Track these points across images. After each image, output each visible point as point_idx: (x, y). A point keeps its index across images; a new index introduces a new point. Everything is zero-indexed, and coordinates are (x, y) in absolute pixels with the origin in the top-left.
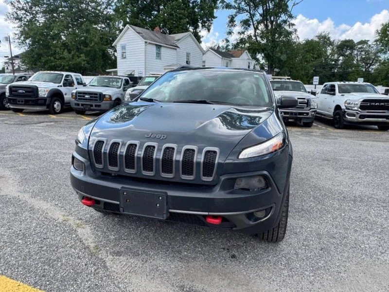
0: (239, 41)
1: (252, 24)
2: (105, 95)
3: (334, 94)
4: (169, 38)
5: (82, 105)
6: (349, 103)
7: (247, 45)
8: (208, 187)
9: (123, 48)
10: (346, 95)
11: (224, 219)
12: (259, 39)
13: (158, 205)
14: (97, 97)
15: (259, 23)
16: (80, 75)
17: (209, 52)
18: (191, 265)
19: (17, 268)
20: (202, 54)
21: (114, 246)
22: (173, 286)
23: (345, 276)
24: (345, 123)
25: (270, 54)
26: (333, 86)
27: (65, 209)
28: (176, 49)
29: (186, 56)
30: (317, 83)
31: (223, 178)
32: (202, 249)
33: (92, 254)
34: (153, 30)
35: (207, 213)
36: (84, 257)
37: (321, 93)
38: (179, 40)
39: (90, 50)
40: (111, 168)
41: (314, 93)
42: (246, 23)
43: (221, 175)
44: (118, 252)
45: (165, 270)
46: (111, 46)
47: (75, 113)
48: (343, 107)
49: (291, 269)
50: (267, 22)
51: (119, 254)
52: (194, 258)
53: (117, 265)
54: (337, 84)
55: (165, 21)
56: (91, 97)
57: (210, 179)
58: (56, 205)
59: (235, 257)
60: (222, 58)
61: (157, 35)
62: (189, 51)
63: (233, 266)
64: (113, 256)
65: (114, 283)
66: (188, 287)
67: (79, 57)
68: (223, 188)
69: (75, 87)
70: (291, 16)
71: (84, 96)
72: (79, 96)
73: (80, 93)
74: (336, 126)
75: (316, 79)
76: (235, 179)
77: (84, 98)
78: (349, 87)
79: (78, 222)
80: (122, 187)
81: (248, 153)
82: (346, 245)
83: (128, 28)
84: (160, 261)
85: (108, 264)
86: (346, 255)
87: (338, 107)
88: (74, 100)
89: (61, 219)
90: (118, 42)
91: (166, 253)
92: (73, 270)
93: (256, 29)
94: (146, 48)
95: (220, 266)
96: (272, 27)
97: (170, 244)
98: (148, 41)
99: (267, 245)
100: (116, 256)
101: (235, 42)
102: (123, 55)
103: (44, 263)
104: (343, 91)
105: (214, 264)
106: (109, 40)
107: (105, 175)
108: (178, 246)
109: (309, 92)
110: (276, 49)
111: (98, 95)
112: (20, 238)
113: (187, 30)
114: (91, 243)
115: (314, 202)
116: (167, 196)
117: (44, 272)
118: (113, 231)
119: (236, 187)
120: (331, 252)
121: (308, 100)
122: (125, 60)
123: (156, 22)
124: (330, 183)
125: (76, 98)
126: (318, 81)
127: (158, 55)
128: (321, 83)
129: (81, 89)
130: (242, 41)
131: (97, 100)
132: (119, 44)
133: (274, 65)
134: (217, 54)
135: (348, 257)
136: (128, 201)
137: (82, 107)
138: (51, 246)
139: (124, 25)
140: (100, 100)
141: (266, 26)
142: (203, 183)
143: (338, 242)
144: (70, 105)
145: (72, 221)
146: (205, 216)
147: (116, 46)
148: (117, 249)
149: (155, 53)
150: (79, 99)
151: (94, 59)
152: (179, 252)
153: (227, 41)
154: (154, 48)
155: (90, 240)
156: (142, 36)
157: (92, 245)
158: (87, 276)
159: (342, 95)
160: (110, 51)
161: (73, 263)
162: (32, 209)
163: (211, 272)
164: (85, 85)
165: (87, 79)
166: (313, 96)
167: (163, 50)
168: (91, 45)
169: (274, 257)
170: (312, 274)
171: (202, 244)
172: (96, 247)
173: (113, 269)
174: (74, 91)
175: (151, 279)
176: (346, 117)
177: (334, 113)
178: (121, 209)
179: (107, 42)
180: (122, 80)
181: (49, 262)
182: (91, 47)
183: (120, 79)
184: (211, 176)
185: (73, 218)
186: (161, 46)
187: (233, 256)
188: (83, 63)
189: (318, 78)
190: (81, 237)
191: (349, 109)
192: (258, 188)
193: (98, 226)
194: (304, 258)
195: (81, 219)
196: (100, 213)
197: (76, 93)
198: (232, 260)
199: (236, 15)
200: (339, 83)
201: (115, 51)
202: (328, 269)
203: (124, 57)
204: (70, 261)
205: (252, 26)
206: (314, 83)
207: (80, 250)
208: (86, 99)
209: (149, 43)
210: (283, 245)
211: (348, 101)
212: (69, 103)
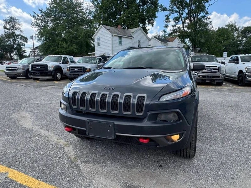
0: (172, 31)
1: (181, 19)
2: (87, 68)
3: (238, 63)
4: (127, 31)
5: (73, 75)
6: (249, 69)
7: (178, 34)
8: (140, 119)
9: (99, 39)
10: (246, 63)
11: (151, 140)
12: (186, 29)
13: (109, 130)
14: (82, 70)
15: (186, 19)
16: (72, 57)
17: (153, 39)
18: (133, 170)
19: (28, 168)
20: (148, 40)
21: (86, 157)
22: (120, 182)
23: (237, 181)
24: (246, 82)
25: (194, 38)
26: (237, 57)
27: (59, 136)
28: (131, 38)
29: (138, 42)
30: (226, 56)
31: (149, 113)
32: (140, 161)
33: (72, 162)
34: (117, 27)
35: (139, 136)
36: (67, 163)
37: (229, 62)
38: (133, 33)
39: (79, 42)
40: (81, 108)
41: (223, 63)
42: (177, 20)
43: (148, 112)
44: (88, 161)
45: (116, 173)
46: (92, 39)
47: (69, 80)
48: (244, 71)
49: (199, 175)
50: (191, 18)
51: (88, 162)
52: (135, 167)
53: (86, 169)
54: (239, 56)
55: (124, 21)
56: (78, 70)
57: (141, 114)
58: (53, 133)
59: (161, 167)
60: (162, 43)
61: (119, 30)
62: (140, 39)
63: (159, 172)
64: (85, 163)
65: (84, 179)
66: (130, 183)
67: (72, 46)
68: (150, 120)
69: (69, 64)
70: (207, 13)
71: (74, 69)
72: (71, 69)
73: (72, 67)
74: (240, 84)
75: (225, 54)
76: (158, 114)
77: (74, 70)
78: (246, 58)
79: (65, 143)
80: (88, 120)
82: (239, 162)
83: (101, 27)
84: (114, 168)
85: (81, 168)
86: (239, 168)
87: (241, 72)
88: (68, 72)
89: (56, 141)
90: (95, 35)
91: (117, 163)
92: (60, 170)
93: (183, 23)
94: (112, 39)
95: (151, 172)
96: (194, 21)
97: (121, 157)
98: (114, 34)
99: (183, 160)
100: (87, 163)
101: (170, 32)
102: (98, 44)
103: (44, 166)
104: (244, 60)
105: (147, 170)
106: (90, 35)
108: (125, 158)
109: (220, 62)
110: (198, 35)
112: (31, 151)
113: (139, 26)
114: (72, 155)
115: (219, 134)
116: (114, 125)
117: (44, 171)
118: (86, 149)
119: (158, 119)
120: (228, 166)
121: (219, 67)
122: (99, 47)
123: (119, 22)
124: (231, 121)
125: (69, 71)
126: (227, 54)
127: (120, 43)
128: (228, 56)
129: (73, 65)
130: (175, 31)
131: (82, 72)
132: (96, 37)
133: (196, 46)
134: (158, 40)
135: (240, 169)
136: (91, 128)
137: (73, 76)
138: (48, 156)
139: (99, 26)
140: (84, 71)
141: (191, 21)
142: (137, 117)
143: (234, 159)
144: (66, 75)
145: (62, 142)
146: (138, 138)
147: (94, 38)
148: (88, 159)
149: (118, 42)
150: (71, 71)
151: (81, 46)
152: (126, 162)
153: (165, 32)
154: (118, 38)
155: (72, 154)
156: (110, 32)
157: (73, 157)
158: (68, 174)
159: (243, 63)
160: (91, 41)
161: (60, 166)
162: (40, 135)
163: (145, 175)
164: (75, 63)
165: (76, 59)
166: (222, 65)
167: (123, 39)
168: (79, 39)
169: (188, 167)
170: (213, 179)
171: (141, 158)
172: (75, 158)
173: (84, 171)
174: (69, 66)
175: (107, 178)
176: (246, 78)
177: (238, 76)
178: (87, 133)
179: (89, 36)
180: (97, 58)
181: (47, 166)
182: (79, 40)
184: (142, 112)
185: (63, 140)
186: (122, 37)
187: (161, 166)
188: (75, 50)
189: (227, 52)
190: (66, 151)
191: (249, 73)
192: (173, 120)
193: (77, 146)
194: (209, 169)
195: (67, 141)
196: (79, 138)
197: (70, 68)
198: (160, 168)
199: (170, 15)
200: (241, 55)
201: (94, 41)
202: (225, 176)
203: (99, 45)
204: (59, 165)
205: (181, 21)
206: (224, 56)
207: (65, 159)
208: (75, 71)
209: (115, 36)
210: (195, 160)
211: (248, 67)
212: (66, 74)
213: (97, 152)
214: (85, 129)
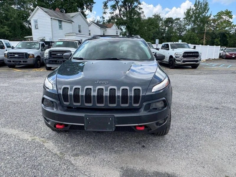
0: (110, 18)
1: (118, 7)
2: (29, 54)
3: (168, 50)
4: (67, 16)
5: (13, 61)
6: (177, 54)
7: (116, 20)
8: (137, 110)
9: (36, 21)
10: (175, 49)
11: (145, 126)
12: (122, 17)
13: (109, 123)
14: (24, 56)
15: (122, 6)
16: (8, 41)
17: (92, 25)
18: (122, 155)
19: (14, 175)
20: (88, 26)
21: (72, 151)
22: (117, 168)
23: (201, 148)
24: (176, 66)
25: (130, 26)
26: (168, 45)
27: (30, 132)
28: (72, 23)
29: (78, 27)
30: (158, 43)
31: (145, 104)
32: (125, 145)
33: (60, 158)
34: (55, 10)
35: (137, 125)
36: (56, 160)
37: (161, 49)
38: (73, 17)
39: (11, 23)
40: (75, 104)
41: (158, 49)
42: (114, 7)
43: (143, 103)
44: (76, 154)
45: (109, 160)
46: (27, 20)
47: (7, 67)
48: (174, 57)
49: (175, 149)
50: (126, 7)
51: (77, 155)
52: (123, 151)
53: (80, 162)
54: (169, 43)
55: (62, 4)
56: (19, 56)
57: (138, 105)
58: (22, 130)
59: (144, 147)
60: (101, 29)
61: (58, 13)
62: (80, 24)
63: (144, 152)
64: (74, 157)
65: (82, 173)
66: (125, 167)
67: (3, 28)
68: (145, 110)
69: (5, 49)
70: (140, 4)
71: (14, 56)
72: (10, 55)
73: (11, 53)
74: (171, 67)
75: (157, 41)
76: (150, 104)
77: (14, 57)
78: (175, 45)
79: (42, 139)
80: (85, 115)
81: (155, 88)
82: (197, 132)
83: (38, 9)
84: (104, 156)
85: (73, 162)
86: (198, 137)
87: (171, 57)
88: (6, 58)
89: (30, 139)
90: (31, 18)
91: (105, 150)
92: (52, 169)
93: (120, 10)
94: (51, 22)
95: (138, 153)
96: (129, 9)
97: (106, 145)
98: (53, 18)
99: (158, 138)
100: (76, 156)
101: (108, 19)
102: (36, 27)
103: (31, 168)
104: (173, 47)
105: (134, 152)
106: (25, 16)
107: (69, 109)
108: (111, 145)
109: (155, 49)
110: (133, 23)
111: (25, 55)
112: (7, 155)
113: (77, 11)
115: (174, 111)
116: (115, 117)
117: (34, 174)
118: (68, 142)
119: (151, 108)
120: (191, 137)
121: (156, 53)
122: (37, 30)
123: (56, 5)
124: (178, 99)
125: (8, 57)
126: (158, 42)
127: (60, 27)
128: (160, 43)
129: (11, 50)
130: (112, 18)
131: (24, 58)
132: (32, 19)
133: (132, 33)
134: (99, 27)
135: (200, 138)
136: (90, 123)
137: (14, 63)
138: (31, 157)
139: (35, 6)
140: (26, 58)
141: (126, 9)
142: (134, 108)
143: (193, 131)
144: (4, 62)
145: (38, 139)
146: (135, 126)
147: (30, 21)
148: (75, 152)
149: (58, 26)
150: (10, 57)
151: (14, 29)
152: (113, 149)
153: (104, 18)
154: (57, 22)
155: (56, 150)
156: (49, 14)
157: (58, 152)
158: (63, 171)
159: (173, 50)
160: (27, 25)
161: (50, 165)
162: (6, 135)
163: (134, 157)
164: (13, 48)
165: (14, 44)
166: (157, 51)
167: (63, 23)
168: (12, 20)
169: (165, 143)
170: (186, 150)
171: (124, 142)
172: (61, 153)
173: (77, 165)
174: (6, 52)
175: (103, 166)
176: (175, 62)
177: (169, 60)
178: (85, 128)
179: (23, 17)
180: (40, 43)
181: (34, 167)
182: (12, 21)
183: (38, 43)
184: (138, 103)
185: (38, 137)
186: (62, 21)
187: (143, 146)
188: (7, 32)
189: (158, 40)
190: (48, 148)
191: (177, 58)
192: (161, 107)
193: (57, 141)
194: (180, 142)
195: (43, 137)
197: (8, 53)
198: (143, 148)
199: (108, 2)
200: (170, 43)
201: (30, 24)
202: (193, 146)
203: (36, 28)
204: (48, 164)
205: (118, 9)
206: (156, 43)
207: (52, 157)
208: (16, 58)
209: (54, 19)
210: (167, 136)
211: (176, 53)
212: (3, 60)
213: (81, 144)
214: (83, 125)
